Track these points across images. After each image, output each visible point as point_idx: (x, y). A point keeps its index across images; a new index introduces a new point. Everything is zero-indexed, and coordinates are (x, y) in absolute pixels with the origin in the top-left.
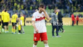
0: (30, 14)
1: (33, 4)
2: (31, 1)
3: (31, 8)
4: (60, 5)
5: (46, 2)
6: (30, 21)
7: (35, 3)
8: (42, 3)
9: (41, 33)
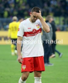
0: (5, 24)
1: (9, 7)
2: (6, 2)
3: (6, 14)
4: (57, 10)
5: (32, 4)
6: (3, 37)
7: (13, 5)
8: (26, 5)
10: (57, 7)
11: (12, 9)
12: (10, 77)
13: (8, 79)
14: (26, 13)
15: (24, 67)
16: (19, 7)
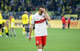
0: (19, 15)
1: (21, 5)
2: (19, 2)
3: (19, 9)
4: (50, 7)
7: (23, 4)
8: (31, 4)
9: (43, 37)
10: (50, 5)
11: (23, 6)
12: (22, 47)
13: (20, 49)
14: (31, 9)
15: (38, 42)
16: (27, 5)
